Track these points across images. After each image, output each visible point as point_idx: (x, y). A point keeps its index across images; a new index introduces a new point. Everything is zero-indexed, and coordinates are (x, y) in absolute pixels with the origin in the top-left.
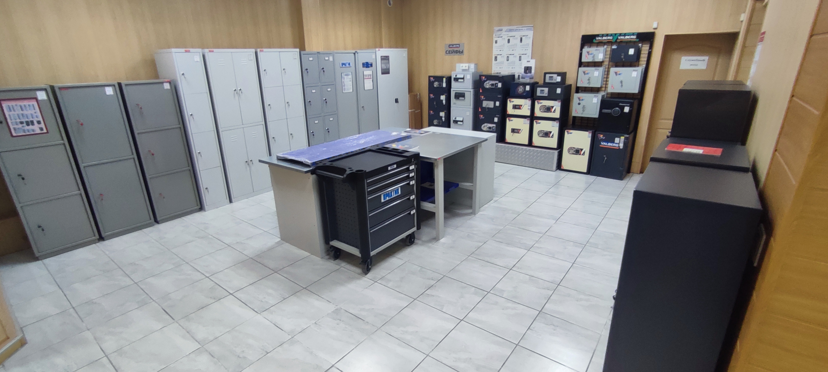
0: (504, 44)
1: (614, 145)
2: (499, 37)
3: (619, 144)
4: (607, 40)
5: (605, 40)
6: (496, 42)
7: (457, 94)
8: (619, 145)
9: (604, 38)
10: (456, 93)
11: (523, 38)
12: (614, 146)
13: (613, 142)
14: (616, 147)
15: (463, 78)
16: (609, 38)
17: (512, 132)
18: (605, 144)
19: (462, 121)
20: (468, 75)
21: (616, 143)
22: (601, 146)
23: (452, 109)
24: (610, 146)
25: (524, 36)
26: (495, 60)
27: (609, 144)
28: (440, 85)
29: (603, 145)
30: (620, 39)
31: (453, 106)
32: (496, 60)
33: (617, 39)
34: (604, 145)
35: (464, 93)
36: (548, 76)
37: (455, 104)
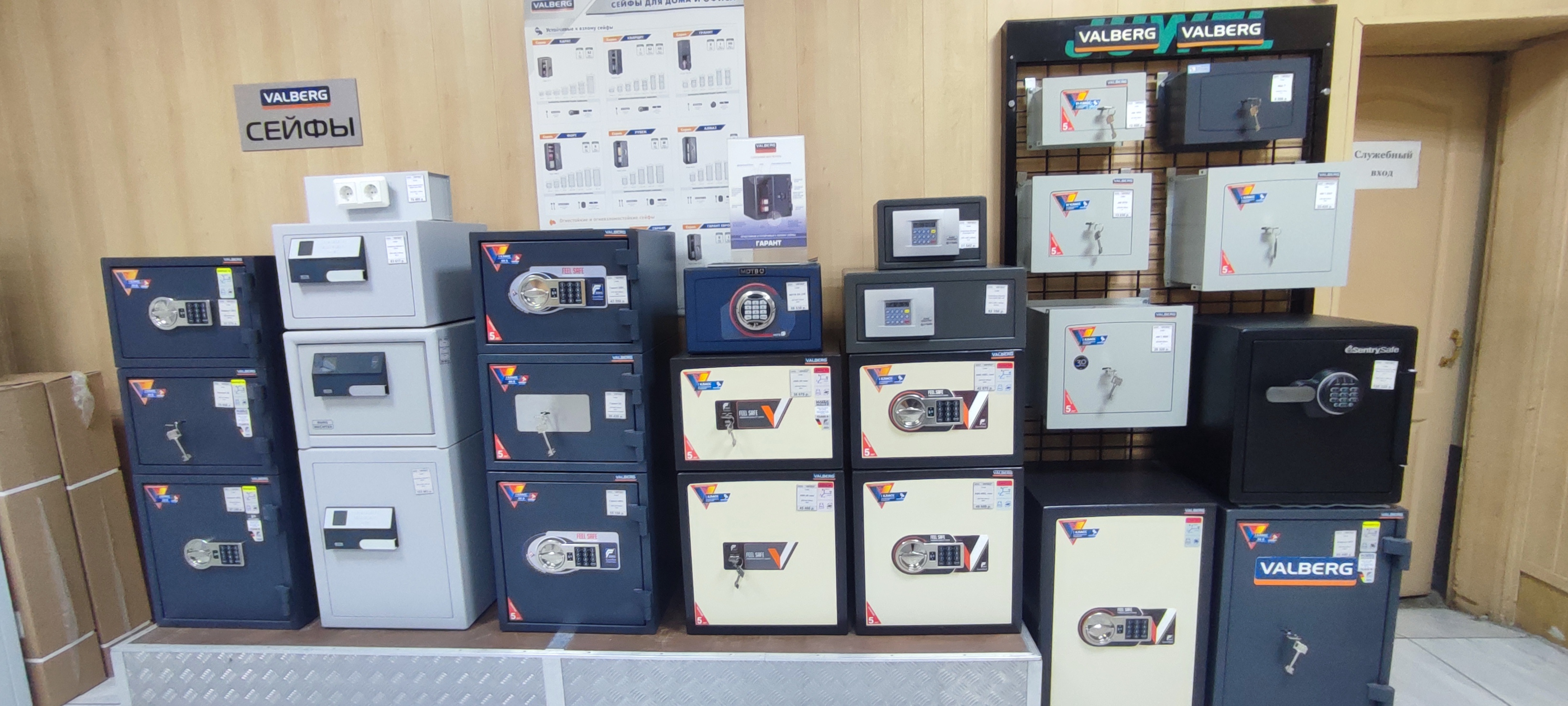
0: (590, 78)
1: (1331, 568)
2: (556, 42)
3: (1354, 561)
4: (1132, 43)
5: (1122, 42)
6: (545, 69)
7: (329, 367)
8: (1355, 568)
9: (1116, 35)
10: (319, 359)
11: (697, 45)
12: (1331, 576)
13: (1324, 553)
14: (1340, 577)
15: (360, 262)
16: (1139, 33)
17: (728, 566)
18: (1280, 568)
19: (391, 533)
20: (390, 242)
21: (1340, 561)
22: (1258, 582)
23: (305, 459)
24: (1312, 576)
25: (696, 33)
26: (552, 164)
27: (1305, 568)
28: (194, 312)
29: (1270, 576)
30: (1191, 40)
31: (316, 440)
32: (558, 166)
33: (1178, 38)
34: (1280, 576)
35: (382, 356)
36: (902, 220)
37: (322, 425)
